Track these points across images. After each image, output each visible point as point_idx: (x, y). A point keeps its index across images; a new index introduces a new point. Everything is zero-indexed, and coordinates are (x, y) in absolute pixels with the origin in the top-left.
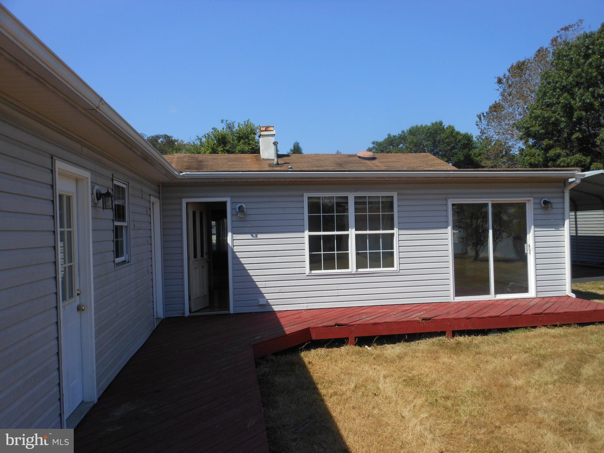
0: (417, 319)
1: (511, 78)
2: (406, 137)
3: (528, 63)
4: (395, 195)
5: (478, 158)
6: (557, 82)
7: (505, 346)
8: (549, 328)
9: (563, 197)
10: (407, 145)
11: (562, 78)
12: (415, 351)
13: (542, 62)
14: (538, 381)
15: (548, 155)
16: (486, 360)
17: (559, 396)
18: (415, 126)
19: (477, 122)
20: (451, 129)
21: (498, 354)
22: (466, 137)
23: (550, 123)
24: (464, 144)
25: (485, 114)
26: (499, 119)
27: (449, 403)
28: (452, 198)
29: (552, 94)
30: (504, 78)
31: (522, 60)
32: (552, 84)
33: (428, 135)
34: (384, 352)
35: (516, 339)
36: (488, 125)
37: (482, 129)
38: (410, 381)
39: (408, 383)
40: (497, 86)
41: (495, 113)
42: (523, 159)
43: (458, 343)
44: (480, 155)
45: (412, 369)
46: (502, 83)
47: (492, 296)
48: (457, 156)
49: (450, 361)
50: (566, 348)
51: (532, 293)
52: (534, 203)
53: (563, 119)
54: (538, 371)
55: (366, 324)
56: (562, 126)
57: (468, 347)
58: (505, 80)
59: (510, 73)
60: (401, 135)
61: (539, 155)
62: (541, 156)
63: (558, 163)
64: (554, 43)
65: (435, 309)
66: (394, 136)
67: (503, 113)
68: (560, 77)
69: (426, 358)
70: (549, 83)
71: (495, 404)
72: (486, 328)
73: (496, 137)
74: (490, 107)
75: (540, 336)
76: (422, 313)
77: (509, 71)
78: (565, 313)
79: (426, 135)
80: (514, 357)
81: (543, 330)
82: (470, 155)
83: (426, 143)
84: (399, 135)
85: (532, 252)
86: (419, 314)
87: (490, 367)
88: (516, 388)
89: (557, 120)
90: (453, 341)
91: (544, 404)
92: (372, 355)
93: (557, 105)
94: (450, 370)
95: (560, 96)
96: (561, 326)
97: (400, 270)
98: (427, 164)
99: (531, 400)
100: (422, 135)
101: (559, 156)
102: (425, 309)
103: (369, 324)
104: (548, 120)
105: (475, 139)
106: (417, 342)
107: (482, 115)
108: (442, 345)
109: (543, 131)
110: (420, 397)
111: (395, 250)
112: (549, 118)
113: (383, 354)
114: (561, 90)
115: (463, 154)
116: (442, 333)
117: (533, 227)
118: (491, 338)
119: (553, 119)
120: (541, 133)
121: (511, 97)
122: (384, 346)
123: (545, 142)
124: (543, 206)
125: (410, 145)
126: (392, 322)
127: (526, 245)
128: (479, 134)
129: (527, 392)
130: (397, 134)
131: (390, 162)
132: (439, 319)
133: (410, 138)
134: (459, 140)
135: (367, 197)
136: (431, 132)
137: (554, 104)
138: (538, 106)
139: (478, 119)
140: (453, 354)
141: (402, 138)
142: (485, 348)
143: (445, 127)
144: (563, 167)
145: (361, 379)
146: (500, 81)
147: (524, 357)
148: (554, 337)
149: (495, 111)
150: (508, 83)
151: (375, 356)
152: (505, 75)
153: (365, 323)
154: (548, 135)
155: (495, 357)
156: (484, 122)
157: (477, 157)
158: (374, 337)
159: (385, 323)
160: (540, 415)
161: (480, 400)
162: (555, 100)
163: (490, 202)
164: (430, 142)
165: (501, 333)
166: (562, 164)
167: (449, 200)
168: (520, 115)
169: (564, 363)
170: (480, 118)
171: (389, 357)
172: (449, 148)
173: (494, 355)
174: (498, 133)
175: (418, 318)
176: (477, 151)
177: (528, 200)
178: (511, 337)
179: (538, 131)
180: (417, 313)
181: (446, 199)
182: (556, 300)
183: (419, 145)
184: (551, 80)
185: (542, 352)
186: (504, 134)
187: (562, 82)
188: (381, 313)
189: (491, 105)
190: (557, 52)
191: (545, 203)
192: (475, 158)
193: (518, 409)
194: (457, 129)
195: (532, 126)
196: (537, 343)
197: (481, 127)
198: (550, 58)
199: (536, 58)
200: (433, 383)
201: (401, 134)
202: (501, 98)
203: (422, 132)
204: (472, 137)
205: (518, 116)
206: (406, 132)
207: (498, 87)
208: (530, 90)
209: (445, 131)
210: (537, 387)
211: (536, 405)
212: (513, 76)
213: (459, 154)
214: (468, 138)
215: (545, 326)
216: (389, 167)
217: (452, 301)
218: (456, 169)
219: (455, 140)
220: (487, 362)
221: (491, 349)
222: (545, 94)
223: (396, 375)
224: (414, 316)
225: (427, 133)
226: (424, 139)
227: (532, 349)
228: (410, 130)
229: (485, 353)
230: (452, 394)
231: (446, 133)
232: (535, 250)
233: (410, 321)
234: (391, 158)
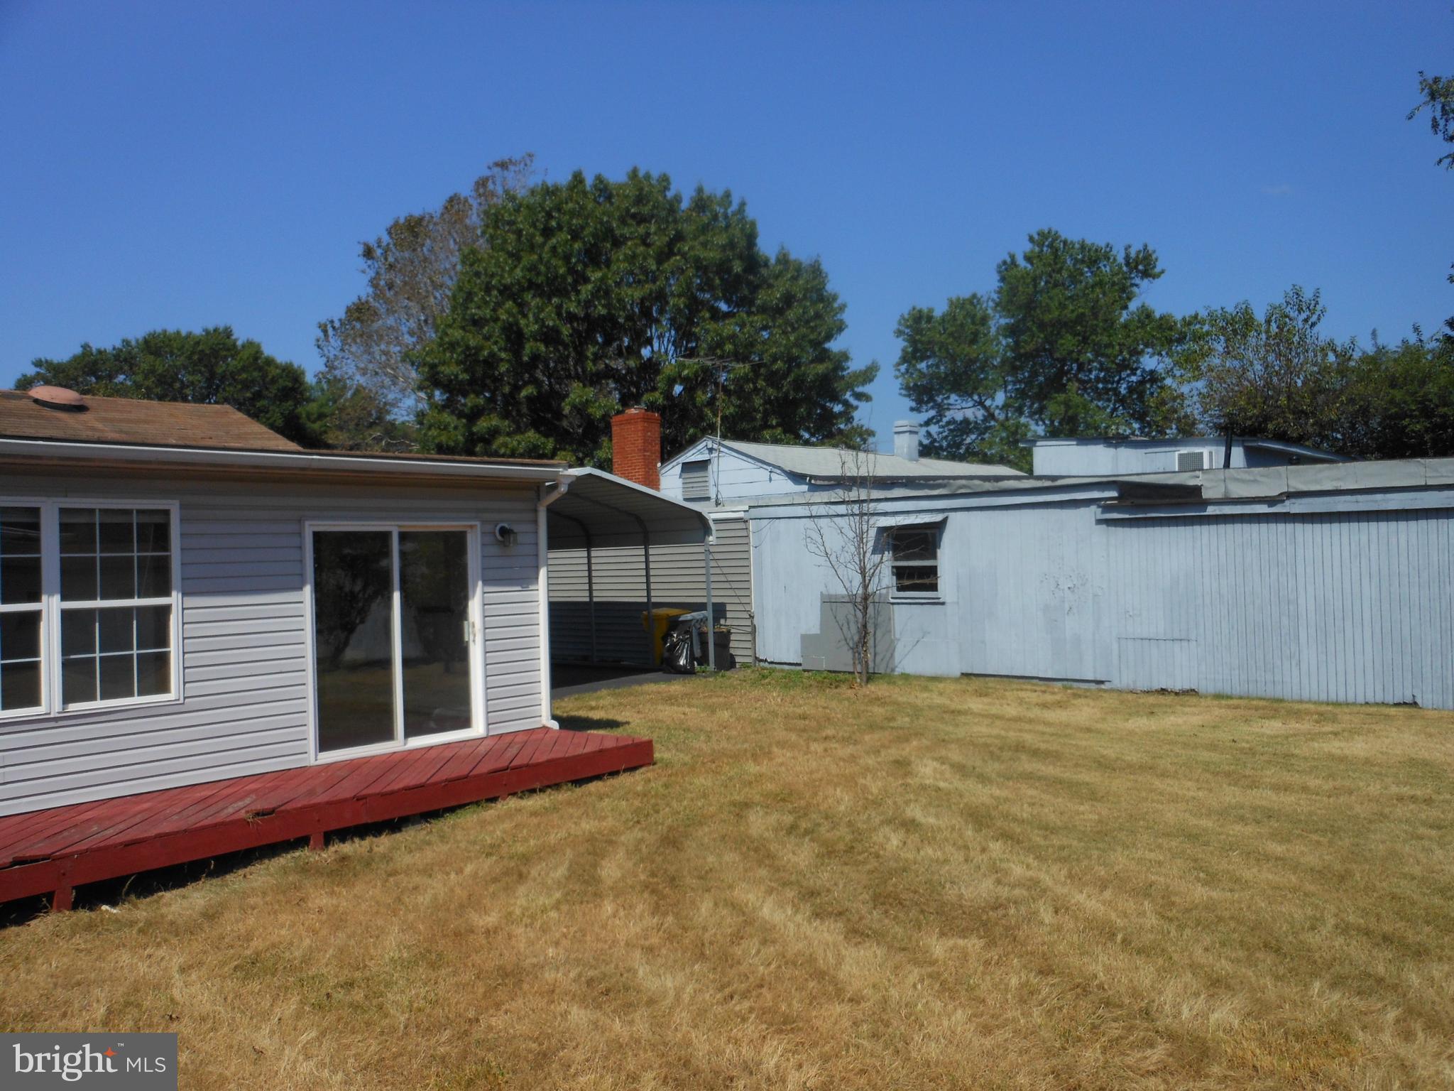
0: (242, 814)
1: (394, 250)
2: (133, 358)
3: (429, 222)
4: (174, 507)
5: (316, 426)
6: (493, 276)
7: (445, 848)
8: (521, 798)
9: (535, 522)
10: (139, 378)
11: (503, 270)
12: (245, 895)
13: (458, 226)
14: (527, 909)
15: (475, 429)
16: (411, 886)
17: (572, 930)
18: (159, 330)
19: (318, 340)
20: (254, 351)
21: (436, 868)
22: (289, 372)
23: (479, 361)
24: (284, 388)
25: (337, 324)
26: (367, 338)
27: (358, 995)
28: (313, 518)
29: (483, 298)
30: (379, 246)
31: (417, 213)
32: (483, 277)
33: (196, 357)
34: (164, 910)
35: (463, 829)
36: (342, 350)
37: (328, 358)
38: (251, 967)
39: (247, 974)
40: (362, 263)
41: (358, 325)
42: (425, 435)
43: (344, 858)
44: (321, 416)
45: (248, 938)
46: (372, 258)
47: (401, 743)
48: (268, 416)
49: (335, 902)
50: (562, 834)
51: (478, 728)
52: (483, 533)
53: (503, 355)
54: (522, 890)
55: (106, 848)
56: (503, 368)
57: (368, 862)
58: (379, 252)
59: (392, 238)
60: (121, 351)
61: (456, 428)
62: (461, 430)
63: (494, 447)
64: (481, 191)
65: (277, 788)
66: (100, 352)
67: (376, 326)
68: (498, 265)
69: (277, 907)
70: (477, 274)
71: (455, 973)
72: (396, 815)
73: (361, 380)
74: (349, 310)
75: (509, 815)
76: (248, 801)
77: (390, 233)
78: (549, 761)
79: (189, 358)
80: (469, 869)
81: (513, 803)
82: (298, 417)
83: (191, 378)
84: (114, 349)
85: (479, 639)
86: (241, 804)
87: (424, 899)
88: (488, 932)
89: (492, 355)
90: (328, 855)
91: (551, 952)
92: (132, 924)
93: (492, 324)
94: (338, 921)
95: (499, 305)
96: (542, 790)
97: (185, 698)
98: (227, 433)
99: (522, 950)
100: (180, 356)
101: (495, 433)
102: (256, 790)
103: (115, 846)
104: (476, 354)
105: (310, 379)
106: (241, 872)
107: (329, 326)
108: (305, 870)
109: (466, 376)
110: (286, 999)
111: (174, 648)
112: (479, 349)
113: (162, 916)
114: (501, 292)
115: (282, 414)
116: (302, 842)
117: (480, 583)
118: (410, 835)
119: (486, 353)
120: (462, 381)
121: (392, 293)
122: (155, 896)
123: (469, 401)
124: (499, 538)
125: (146, 377)
126: (178, 832)
127: (466, 623)
128: (323, 369)
129: (510, 937)
130: (109, 348)
131: (129, 421)
132: (295, 809)
133: (145, 362)
134: (273, 377)
135: (97, 512)
136: (203, 351)
137: (487, 321)
138: (454, 320)
139: (321, 335)
140: (338, 885)
141: (124, 359)
142: (404, 860)
143: (239, 343)
144: (503, 456)
145: (121, 990)
146: (368, 253)
147: (487, 864)
148: (534, 814)
149: (358, 319)
150: (386, 259)
151: (141, 925)
152: (379, 242)
153: (102, 844)
154: (475, 385)
155: (430, 876)
156: (335, 342)
157: (314, 422)
158: (121, 880)
159: (159, 836)
160: (549, 976)
161: (423, 972)
162: (487, 313)
163: (393, 527)
164: (199, 377)
165: (427, 822)
166: (502, 451)
167: (307, 523)
168: (411, 333)
169: (566, 864)
170: (325, 332)
171: (180, 921)
172: (248, 395)
173: (427, 871)
174: (364, 372)
175: (243, 811)
176: (313, 407)
177: (471, 527)
178: (454, 827)
179: (456, 376)
180: (236, 802)
181: (300, 521)
182: (526, 738)
183: (170, 380)
184: (481, 269)
185: (520, 848)
186: (377, 373)
187: (502, 277)
188: (139, 813)
189: (350, 304)
190: (493, 211)
191: (504, 532)
192: (309, 425)
193: (504, 973)
194: (268, 351)
195: (444, 363)
196: (505, 832)
197: (326, 352)
198: (474, 219)
199: (445, 216)
200: (307, 960)
201: (120, 347)
202: (370, 290)
203: (179, 350)
204: (303, 373)
205: (406, 336)
206: (133, 343)
207: (365, 266)
208: (432, 282)
209: (237, 353)
210: (529, 921)
211: (535, 956)
212: (399, 244)
213: (271, 413)
214: (293, 376)
215: (514, 794)
216: (126, 433)
217: (312, 762)
218: (300, 449)
219: (264, 377)
220: (416, 888)
221: (416, 859)
222: (469, 296)
223: (211, 959)
224: (230, 810)
225: (193, 353)
226: (185, 367)
227: (499, 846)
228: (146, 341)
229: (407, 871)
230: (358, 974)
231: (241, 359)
232: (485, 634)
233: (223, 824)
234: (130, 412)
